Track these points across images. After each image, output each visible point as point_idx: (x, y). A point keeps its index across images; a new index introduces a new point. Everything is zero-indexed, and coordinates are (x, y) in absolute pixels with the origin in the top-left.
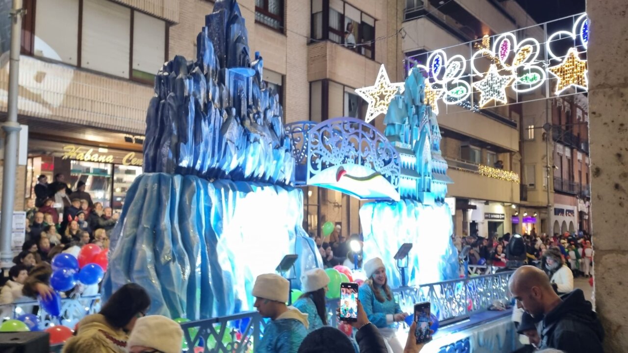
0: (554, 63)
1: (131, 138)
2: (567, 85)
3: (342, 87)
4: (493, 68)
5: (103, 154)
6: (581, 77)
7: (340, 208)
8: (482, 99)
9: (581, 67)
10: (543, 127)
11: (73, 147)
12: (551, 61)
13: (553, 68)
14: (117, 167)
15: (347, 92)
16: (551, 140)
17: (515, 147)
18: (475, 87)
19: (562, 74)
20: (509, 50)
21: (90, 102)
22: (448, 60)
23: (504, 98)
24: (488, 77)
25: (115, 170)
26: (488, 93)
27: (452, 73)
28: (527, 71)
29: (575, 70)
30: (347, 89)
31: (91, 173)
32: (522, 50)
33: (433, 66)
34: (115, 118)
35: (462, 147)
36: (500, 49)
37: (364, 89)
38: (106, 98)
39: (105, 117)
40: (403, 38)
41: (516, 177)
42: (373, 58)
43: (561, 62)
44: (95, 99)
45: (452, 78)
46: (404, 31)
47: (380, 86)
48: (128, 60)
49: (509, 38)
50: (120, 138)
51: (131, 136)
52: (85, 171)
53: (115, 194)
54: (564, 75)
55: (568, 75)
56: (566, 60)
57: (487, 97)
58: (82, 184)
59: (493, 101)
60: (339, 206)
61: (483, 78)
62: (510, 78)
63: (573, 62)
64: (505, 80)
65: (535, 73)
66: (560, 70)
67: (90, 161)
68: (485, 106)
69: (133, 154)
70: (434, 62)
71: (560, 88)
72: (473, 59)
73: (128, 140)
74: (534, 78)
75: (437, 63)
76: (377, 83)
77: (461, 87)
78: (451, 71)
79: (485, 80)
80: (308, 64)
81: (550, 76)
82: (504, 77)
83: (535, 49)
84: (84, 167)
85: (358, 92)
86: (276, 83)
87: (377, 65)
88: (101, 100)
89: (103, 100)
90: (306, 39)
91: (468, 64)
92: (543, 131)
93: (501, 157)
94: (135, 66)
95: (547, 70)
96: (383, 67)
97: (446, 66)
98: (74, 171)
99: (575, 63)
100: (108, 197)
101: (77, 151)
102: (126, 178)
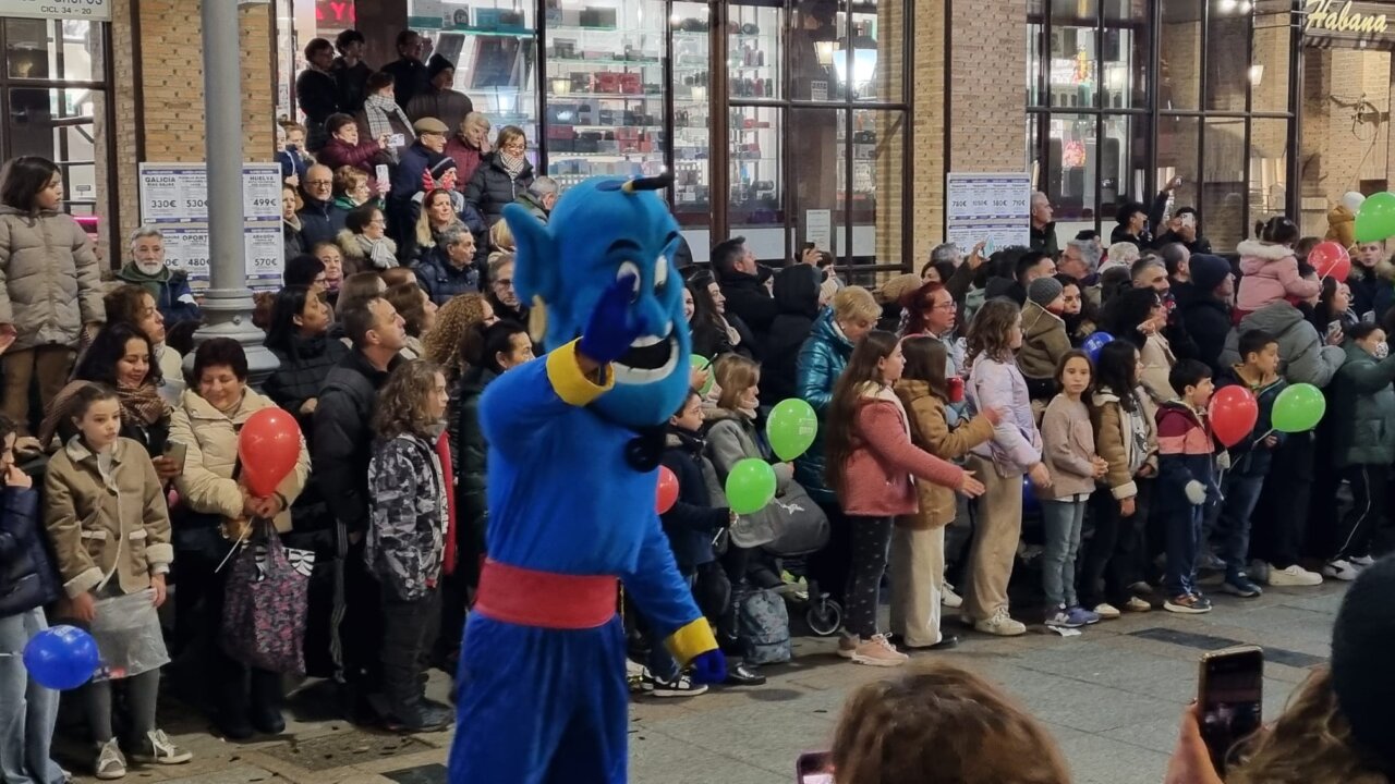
7: (1384, 125)
25: (548, 12)
31: (473, 29)
52: (453, 22)
53: (551, 99)
58: (443, 66)
60: (1375, 118)
84: (447, 5)
98: (419, 21)
100: (530, 108)
102: (586, 39)
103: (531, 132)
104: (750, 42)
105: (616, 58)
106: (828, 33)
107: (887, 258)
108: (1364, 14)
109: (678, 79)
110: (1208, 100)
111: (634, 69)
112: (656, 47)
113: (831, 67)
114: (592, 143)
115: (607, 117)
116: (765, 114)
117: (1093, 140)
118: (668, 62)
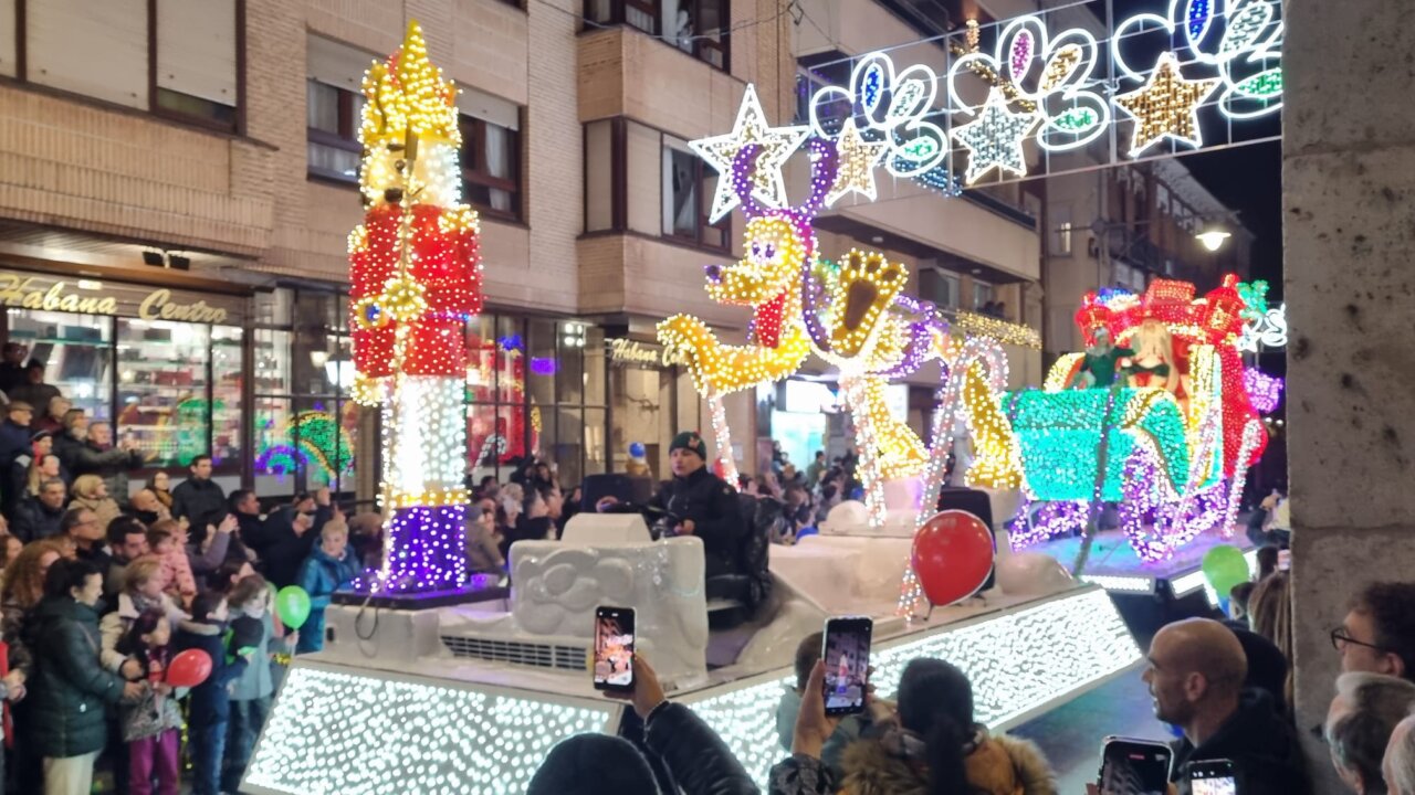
0: (1127, 86)
1: (158, 256)
2: (1154, 136)
3: (658, 134)
4: (996, 96)
5: (90, 294)
6: (1185, 117)
7: (656, 412)
8: (972, 164)
9: (1185, 96)
10: (1091, 227)
11: (14, 276)
12: (1121, 82)
13: (1125, 96)
14: (125, 324)
15: (668, 147)
16: (1107, 254)
17: (1033, 272)
18: (957, 138)
19: (1144, 111)
20: (1030, 56)
21: (53, 166)
22: (897, 75)
23: (1019, 164)
24: (985, 116)
25: (120, 330)
26: (984, 153)
27: (905, 106)
28: (1070, 104)
29: (1173, 103)
30: (669, 141)
31: (61, 339)
32: (1060, 57)
33: (864, 88)
34: (117, 206)
35: (922, 271)
36: (1012, 53)
37: (708, 141)
38: (92, 155)
39: (93, 204)
40: (797, 23)
41: (1033, 337)
42: (726, 68)
43: (1143, 84)
44: (66, 161)
45: (906, 117)
46: (799, 7)
47: (745, 133)
48: (144, 66)
49: (1032, 27)
50: (130, 255)
51: (158, 251)
52: (45, 334)
53: (121, 388)
54: (1148, 112)
55: (1158, 114)
56: (1152, 79)
57: (984, 162)
58: (37, 365)
59: (995, 171)
60: (652, 408)
61: (976, 117)
62: (1033, 119)
63: (1168, 84)
64: (1022, 124)
65: (1086, 108)
66: (1140, 102)
67: (58, 310)
68: (978, 182)
69: (165, 293)
70: (867, 81)
71: (1140, 143)
72: (952, 74)
73: (152, 260)
74: (1085, 120)
75: (874, 83)
76: (738, 127)
77: (926, 138)
78: (904, 101)
79: (978, 123)
80: (580, 82)
81: (1119, 114)
82: (1021, 115)
83: (1087, 54)
84: (41, 323)
85: (694, 146)
86: (506, 126)
87: (736, 85)
88: (81, 164)
89: (85, 163)
90: (572, 19)
91: (942, 84)
92: (1091, 233)
93: (1003, 293)
94: (162, 81)
95: (1113, 100)
96: (751, 91)
97: (892, 89)
98: (17, 333)
99: (1173, 86)
100: (104, 393)
101: (25, 286)
102: (149, 349)
103: (105, 412)
104: (268, 354)
105: (172, 362)
106: (323, 347)
107: (364, 495)
108: (646, 350)
109: (217, 376)
110: (558, 397)
111: (185, 369)
112: (201, 354)
113: (323, 369)
114: (151, 418)
115: (164, 401)
116: (277, 402)
117: (492, 418)
118: (209, 365)
